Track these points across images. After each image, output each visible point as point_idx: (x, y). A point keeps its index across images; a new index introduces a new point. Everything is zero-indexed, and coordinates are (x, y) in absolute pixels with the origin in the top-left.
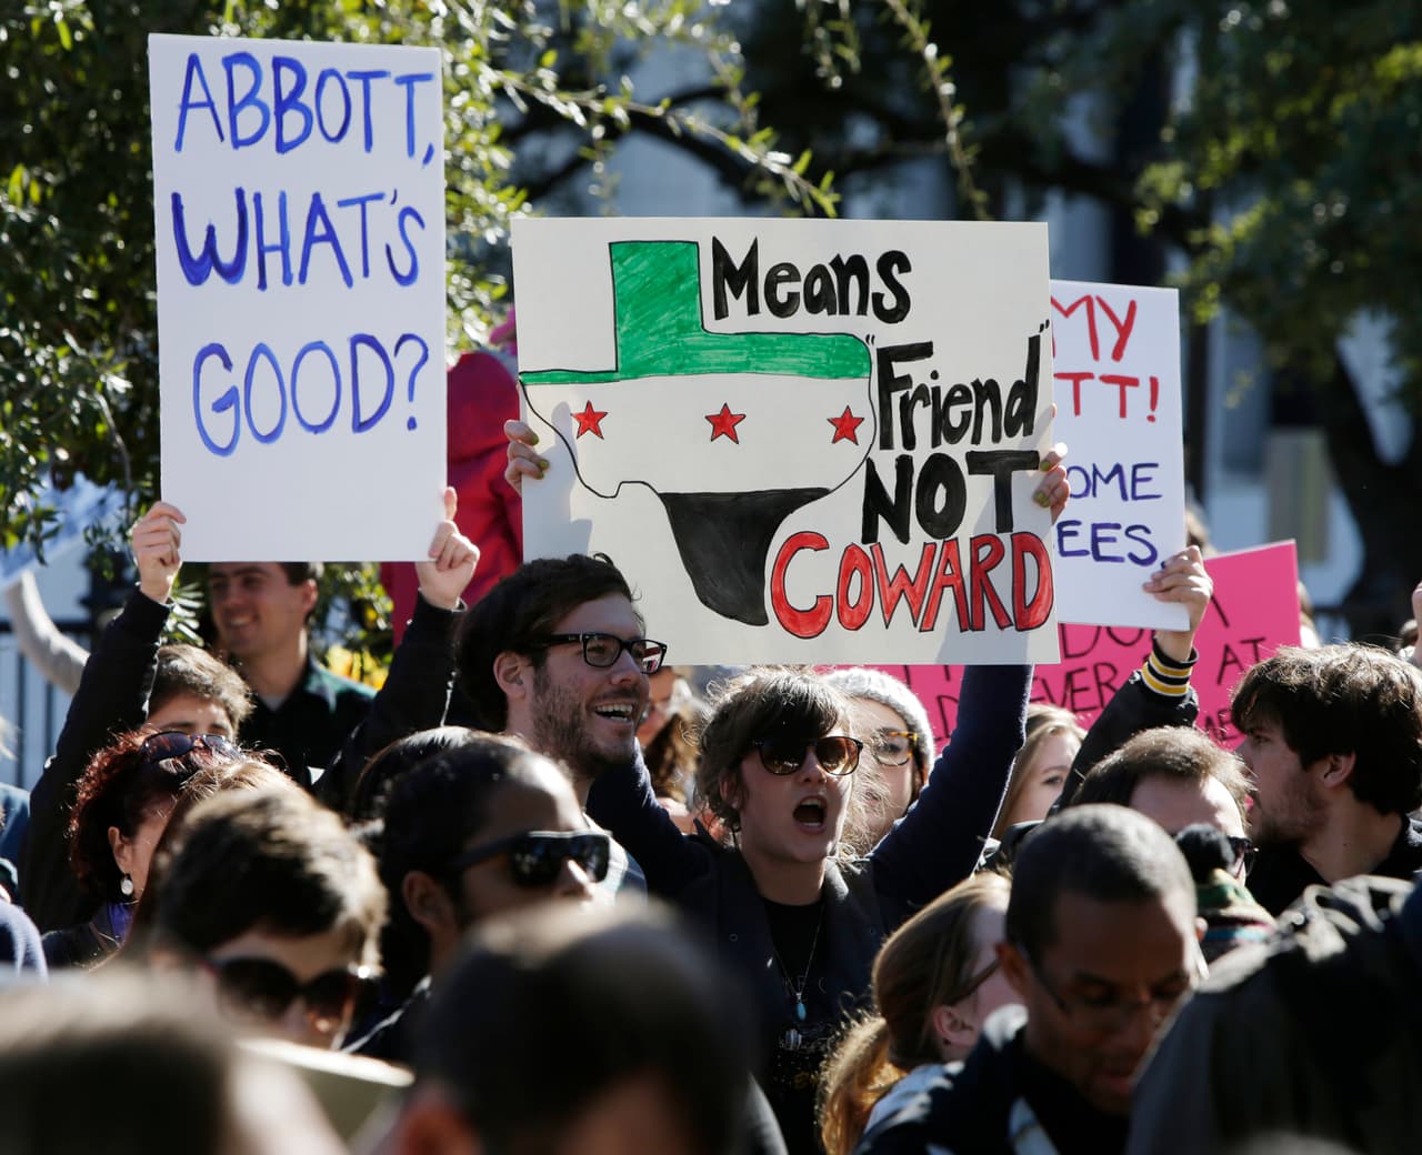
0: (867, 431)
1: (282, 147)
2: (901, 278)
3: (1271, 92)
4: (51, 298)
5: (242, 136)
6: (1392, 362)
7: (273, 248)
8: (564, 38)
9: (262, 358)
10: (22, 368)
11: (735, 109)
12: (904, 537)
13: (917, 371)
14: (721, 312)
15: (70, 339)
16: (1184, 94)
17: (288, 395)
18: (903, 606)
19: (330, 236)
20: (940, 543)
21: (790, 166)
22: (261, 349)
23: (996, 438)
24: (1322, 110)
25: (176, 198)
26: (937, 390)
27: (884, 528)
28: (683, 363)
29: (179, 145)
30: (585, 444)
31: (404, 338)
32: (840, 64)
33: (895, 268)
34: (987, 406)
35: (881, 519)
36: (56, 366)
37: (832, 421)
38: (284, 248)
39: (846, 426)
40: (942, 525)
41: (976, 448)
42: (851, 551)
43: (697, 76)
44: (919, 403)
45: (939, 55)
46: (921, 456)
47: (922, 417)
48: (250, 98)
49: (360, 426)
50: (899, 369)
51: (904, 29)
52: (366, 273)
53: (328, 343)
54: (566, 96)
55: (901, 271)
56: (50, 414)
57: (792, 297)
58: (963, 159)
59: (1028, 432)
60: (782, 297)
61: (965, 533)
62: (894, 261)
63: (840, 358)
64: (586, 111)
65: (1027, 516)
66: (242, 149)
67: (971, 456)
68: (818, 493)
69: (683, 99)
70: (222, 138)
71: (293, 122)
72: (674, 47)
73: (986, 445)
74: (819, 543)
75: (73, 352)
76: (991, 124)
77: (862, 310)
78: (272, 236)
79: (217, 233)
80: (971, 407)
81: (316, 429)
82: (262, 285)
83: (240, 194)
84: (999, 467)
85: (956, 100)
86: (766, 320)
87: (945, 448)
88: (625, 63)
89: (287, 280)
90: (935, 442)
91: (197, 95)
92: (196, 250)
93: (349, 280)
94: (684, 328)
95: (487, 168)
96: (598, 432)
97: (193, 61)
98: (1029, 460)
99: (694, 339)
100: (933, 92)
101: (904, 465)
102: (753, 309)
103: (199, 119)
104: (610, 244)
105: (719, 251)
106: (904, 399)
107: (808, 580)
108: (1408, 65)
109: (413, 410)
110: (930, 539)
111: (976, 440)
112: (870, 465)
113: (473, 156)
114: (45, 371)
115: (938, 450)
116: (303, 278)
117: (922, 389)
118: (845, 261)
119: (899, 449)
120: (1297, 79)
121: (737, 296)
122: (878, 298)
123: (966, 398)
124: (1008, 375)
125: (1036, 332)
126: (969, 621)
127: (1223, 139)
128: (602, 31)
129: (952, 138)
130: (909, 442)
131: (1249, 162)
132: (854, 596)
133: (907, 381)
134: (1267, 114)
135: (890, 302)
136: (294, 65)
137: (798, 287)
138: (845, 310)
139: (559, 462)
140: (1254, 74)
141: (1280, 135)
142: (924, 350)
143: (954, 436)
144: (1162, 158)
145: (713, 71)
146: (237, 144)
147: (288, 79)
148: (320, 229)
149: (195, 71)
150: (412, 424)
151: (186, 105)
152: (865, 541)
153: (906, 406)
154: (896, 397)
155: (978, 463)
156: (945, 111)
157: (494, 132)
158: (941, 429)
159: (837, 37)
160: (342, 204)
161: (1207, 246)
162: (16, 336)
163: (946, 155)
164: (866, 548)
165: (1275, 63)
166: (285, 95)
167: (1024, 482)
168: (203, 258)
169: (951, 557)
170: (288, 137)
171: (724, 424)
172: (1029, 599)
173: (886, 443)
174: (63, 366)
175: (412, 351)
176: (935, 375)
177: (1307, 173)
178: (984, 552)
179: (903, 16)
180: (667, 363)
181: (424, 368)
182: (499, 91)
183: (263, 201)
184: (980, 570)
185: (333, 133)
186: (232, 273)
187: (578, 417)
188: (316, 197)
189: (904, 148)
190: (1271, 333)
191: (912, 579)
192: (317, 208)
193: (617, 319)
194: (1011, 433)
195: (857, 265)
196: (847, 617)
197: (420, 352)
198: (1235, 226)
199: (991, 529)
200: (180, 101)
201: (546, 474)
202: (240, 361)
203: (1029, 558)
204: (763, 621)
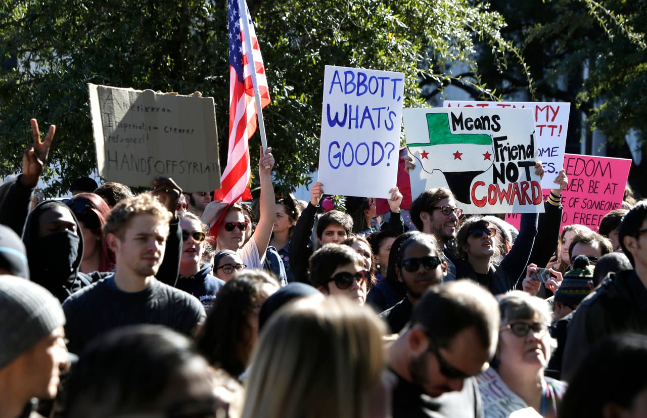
0: (492, 157)
1: (358, 94)
2: (498, 121)
3: (609, 74)
4: (310, 125)
5: (348, 91)
6: (638, 141)
7: (354, 119)
8: (434, 62)
9: (348, 146)
10: (303, 142)
11: (476, 79)
12: (504, 182)
13: (504, 143)
14: (455, 129)
15: (315, 135)
16: (586, 75)
17: (354, 155)
18: (505, 199)
19: (370, 117)
20: (513, 183)
21: (491, 92)
22: (348, 143)
23: (525, 158)
24: (622, 79)
25: (328, 105)
26: (509, 147)
27: (499, 180)
28: (446, 141)
29: (330, 93)
30: (424, 161)
31: (388, 143)
32: (503, 68)
33: (496, 119)
34: (522, 151)
35: (498, 178)
36: (311, 142)
37: (484, 155)
38: (357, 119)
39: (487, 156)
40: (513, 179)
41: (520, 161)
42: (491, 186)
43: (466, 70)
44: (505, 151)
45: (527, 66)
46: (506, 163)
47: (506, 154)
48: (351, 82)
49: (373, 164)
50: (499, 142)
51: (518, 59)
52: (379, 127)
53: (367, 143)
54: (435, 75)
55: (498, 119)
56: (310, 153)
57: (472, 126)
58: (532, 91)
59: (532, 157)
60: (469, 126)
61: (518, 181)
62: (495, 117)
63: (485, 140)
64: (440, 78)
65: (534, 177)
66: (347, 94)
67: (519, 163)
68: (481, 172)
69: (464, 75)
70: (342, 91)
71: (362, 89)
72: (462, 63)
73: (522, 160)
74: (483, 184)
75: (315, 138)
76: (539, 82)
77: (489, 129)
78: (353, 116)
79: (339, 114)
80: (518, 151)
81: (361, 164)
82: (350, 128)
83: (346, 105)
84: (526, 165)
85: (531, 77)
86: (466, 131)
87: (512, 161)
88: (448, 67)
89: (357, 127)
90: (510, 160)
91: (337, 80)
92: (333, 118)
93: (374, 128)
94: (446, 133)
95: (416, 93)
96: (427, 158)
97: (336, 72)
98: (533, 164)
99: (448, 135)
100: (526, 74)
101: (502, 165)
102: (462, 128)
103: (336, 86)
104: (426, 114)
105: (453, 115)
106: (501, 150)
107: (481, 193)
108: (643, 68)
109: (389, 161)
110: (510, 183)
111: (520, 159)
112: (494, 165)
113: (413, 90)
114: (309, 143)
115: (510, 161)
116: (361, 127)
117: (505, 147)
118: (484, 117)
119: (501, 161)
120: (616, 71)
121: (458, 125)
122: (493, 126)
123: (516, 149)
124: (526, 143)
125: (532, 134)
126: (522, 203)
127: (597, 86)
128: (443, 59)
129: (530, 86)
130: (503, 159)
131: (603, 91)
132: (492, 197)
133: (501, 145)
134: (609, 80)
135: (495, 127)
136: (364, 75)
137: (473, 123)
138: (485, 129)
139: (418, 165)
140: (605, 70)
141: (611, 85)
142: (505, 138)
143: (514, 158)
144: (582, 91)
145: (471, 70)
146: (346, 93)
147: (362, 78)
148: (367, 115)
149: (337, 75)
150: (388, 165)
151: (333, 83)
152: (494, 183)
153: (502, 151)
154: (499, 149)
155: (521, 164)
156: (529, 79)
157: (418, 84)
158: (511, 156)
159: (502, 61)
160: (373, 109)
161: (593, 112)
162: (302, 135)
163: (529, 90)
164: (495, 185)
165: (610, 67)
166: (360, 82)
167: (532, 169)
168: (334, 120)
169: (517, 187)
170: (360, 92)
171: (457, 155)
172: (536, 197)
173: (498, 160)
174: (313, 142)
175: (390, 147)
176: (508, 144)
177: (618, 95)
178: (524, 186)
179: (518, 56)
180: (443, 141)
181: (393, 151)
182: (419, 74)
183: (352, 108)
184: (524, 190)
185: (373, 92)
186: (342, 124)
187: (422, 154)
188: (367, 107)
189: (518, 88)
190: (608, 134)
191: (507, 192)
192: (367, 110)
193: (429, 131)
194: (528, 157)
195: (487, 118)
196: (491, 202)
197: (392, 147)
198: (599, 108)
199: (525, 180)
200: (332, 81)
201: (415, 168)
202: (342, 146)
203: (535, 187)
204: (470, 203)
